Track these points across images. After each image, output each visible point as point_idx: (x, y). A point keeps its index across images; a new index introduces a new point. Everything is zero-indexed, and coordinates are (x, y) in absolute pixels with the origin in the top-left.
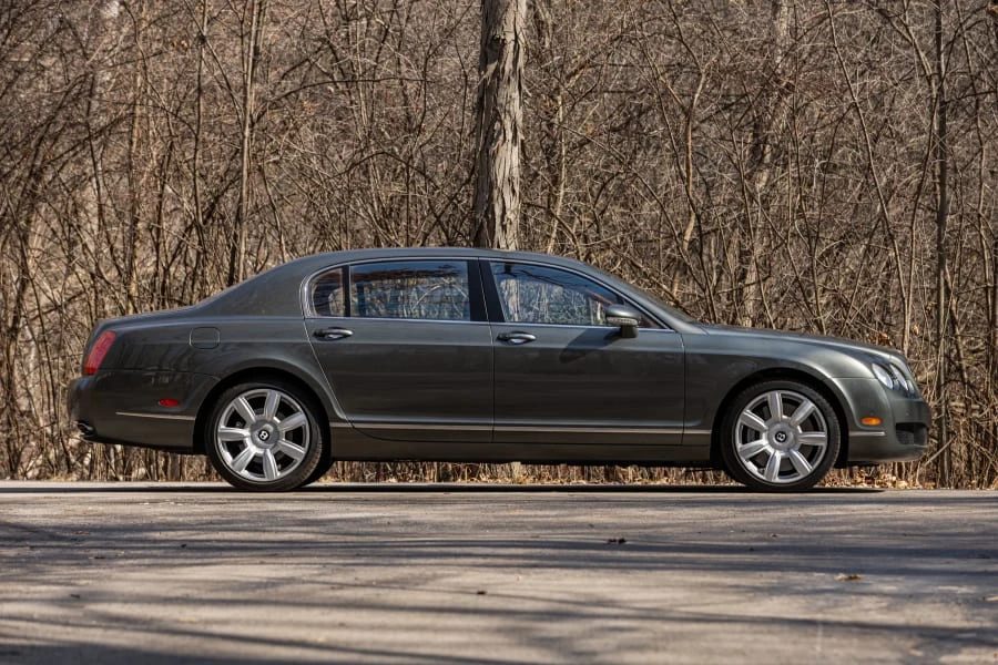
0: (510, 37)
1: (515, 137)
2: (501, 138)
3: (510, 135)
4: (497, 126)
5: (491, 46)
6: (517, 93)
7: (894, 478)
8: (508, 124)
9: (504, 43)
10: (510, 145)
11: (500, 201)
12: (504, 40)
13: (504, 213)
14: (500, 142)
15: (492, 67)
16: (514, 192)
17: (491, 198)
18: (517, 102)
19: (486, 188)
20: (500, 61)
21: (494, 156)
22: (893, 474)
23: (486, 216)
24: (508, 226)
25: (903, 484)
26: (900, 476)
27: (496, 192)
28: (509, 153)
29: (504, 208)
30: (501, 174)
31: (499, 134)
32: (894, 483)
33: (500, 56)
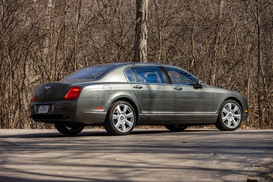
0: (144, 11)
1: (145, 38)
2: (142, 38)
3: (144, 37)
4: (141, 34)
5: (139, 14)
6: (146, 26)
7: (245, 126)
8: (143, 34)
9: (142, 13)
10: (144, 39)
11: (142, 54)
12: (142, 12)
13: (143, 58)
14: (141, 39)
15: (139, 19)
16: (145, 52)
17: (139, 54)
18: (146, 28)
19: (138, 51)
20: (141, 18)
21: (140, 42)
22: (245, 125)
23: (138, 58)
24: (144, 61)
25: (248, 128)
26: (247, 126)
27: (140, 52)
28: (144, 41)
29: (143, 56)
30: (142, 47)
31: (141, 37)
32: (245, 128)
33: (141, 16)
